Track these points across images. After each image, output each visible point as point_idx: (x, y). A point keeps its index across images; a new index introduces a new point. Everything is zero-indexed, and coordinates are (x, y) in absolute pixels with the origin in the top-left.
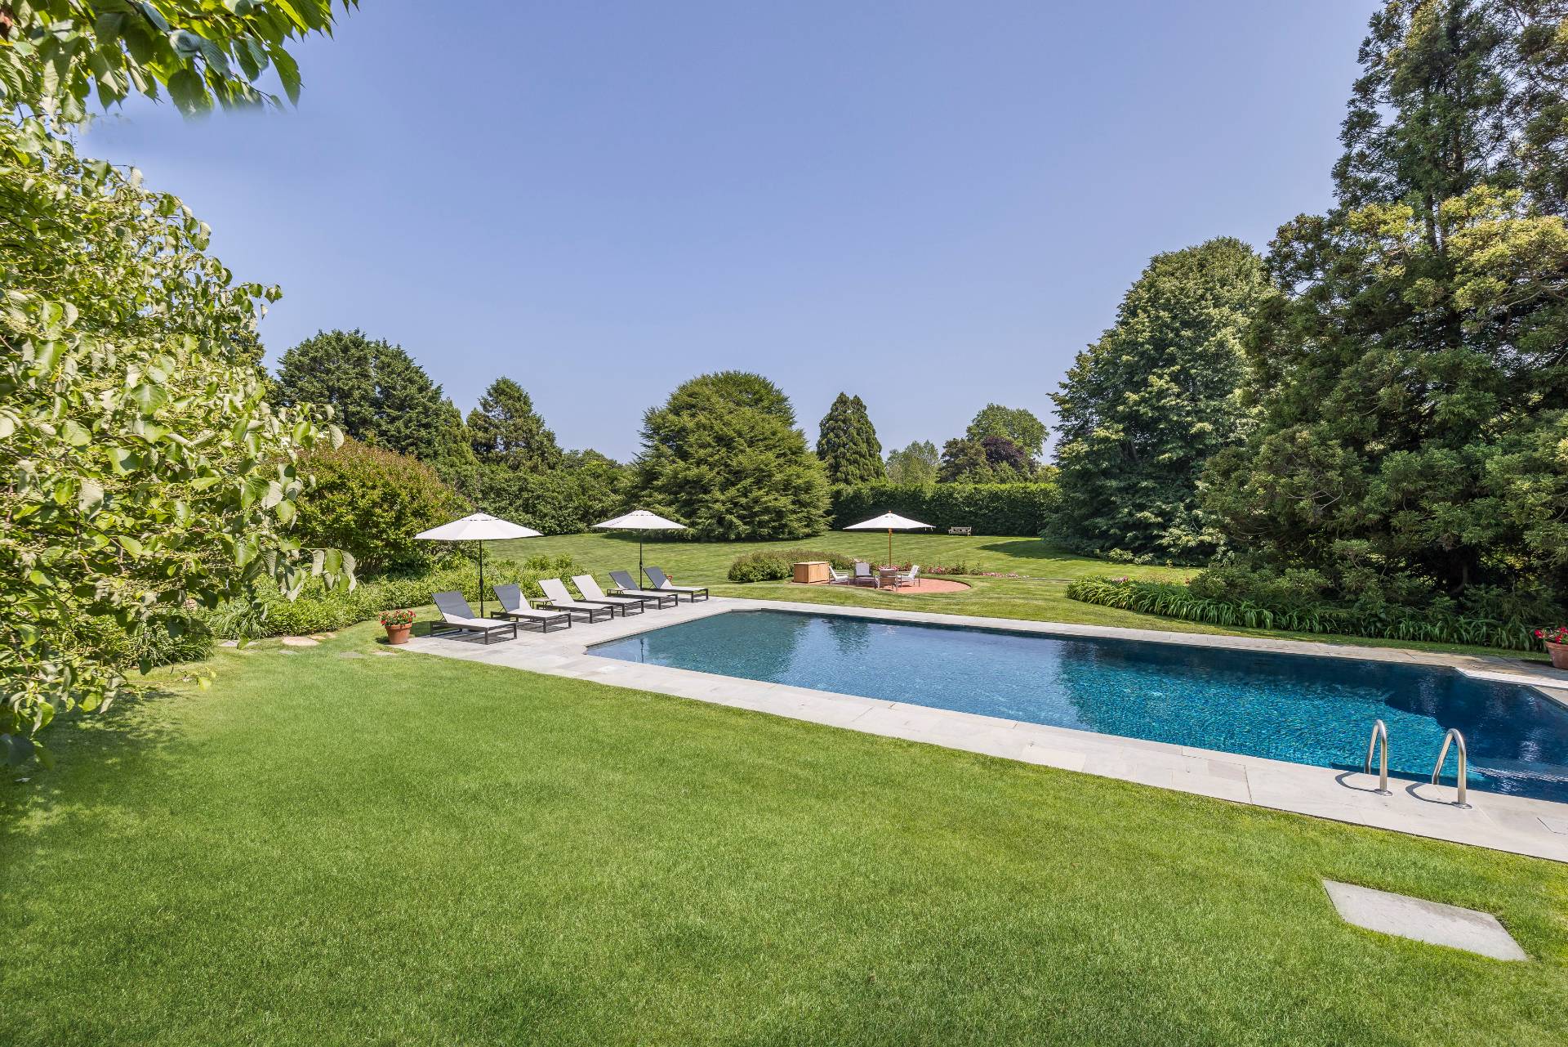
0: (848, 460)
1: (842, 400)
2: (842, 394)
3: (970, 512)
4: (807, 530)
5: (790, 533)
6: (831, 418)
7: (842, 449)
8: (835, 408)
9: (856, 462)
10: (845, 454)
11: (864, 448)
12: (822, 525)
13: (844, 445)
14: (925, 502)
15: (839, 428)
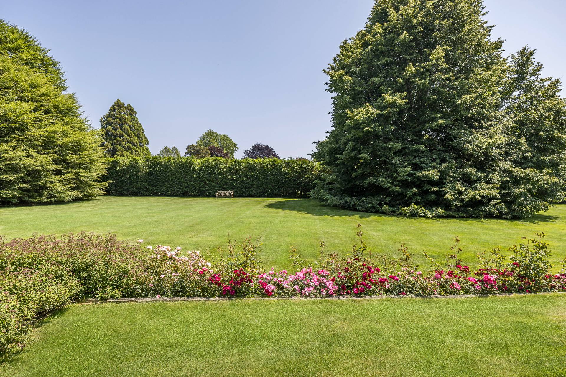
0: (123, 147)
1: (119, 105)
2: (118, 100)
3: (233, 179)
4: (75, 193)
5: (50, 196)
6: (109, 115)
7: (118, 139)
8: (113, 110)
9: (129, 148)
10: (121, 142)
11: (136, 140)
12: (96, 190)
13: (121, 136)
14: (194, 171)
15: (116, 123)
